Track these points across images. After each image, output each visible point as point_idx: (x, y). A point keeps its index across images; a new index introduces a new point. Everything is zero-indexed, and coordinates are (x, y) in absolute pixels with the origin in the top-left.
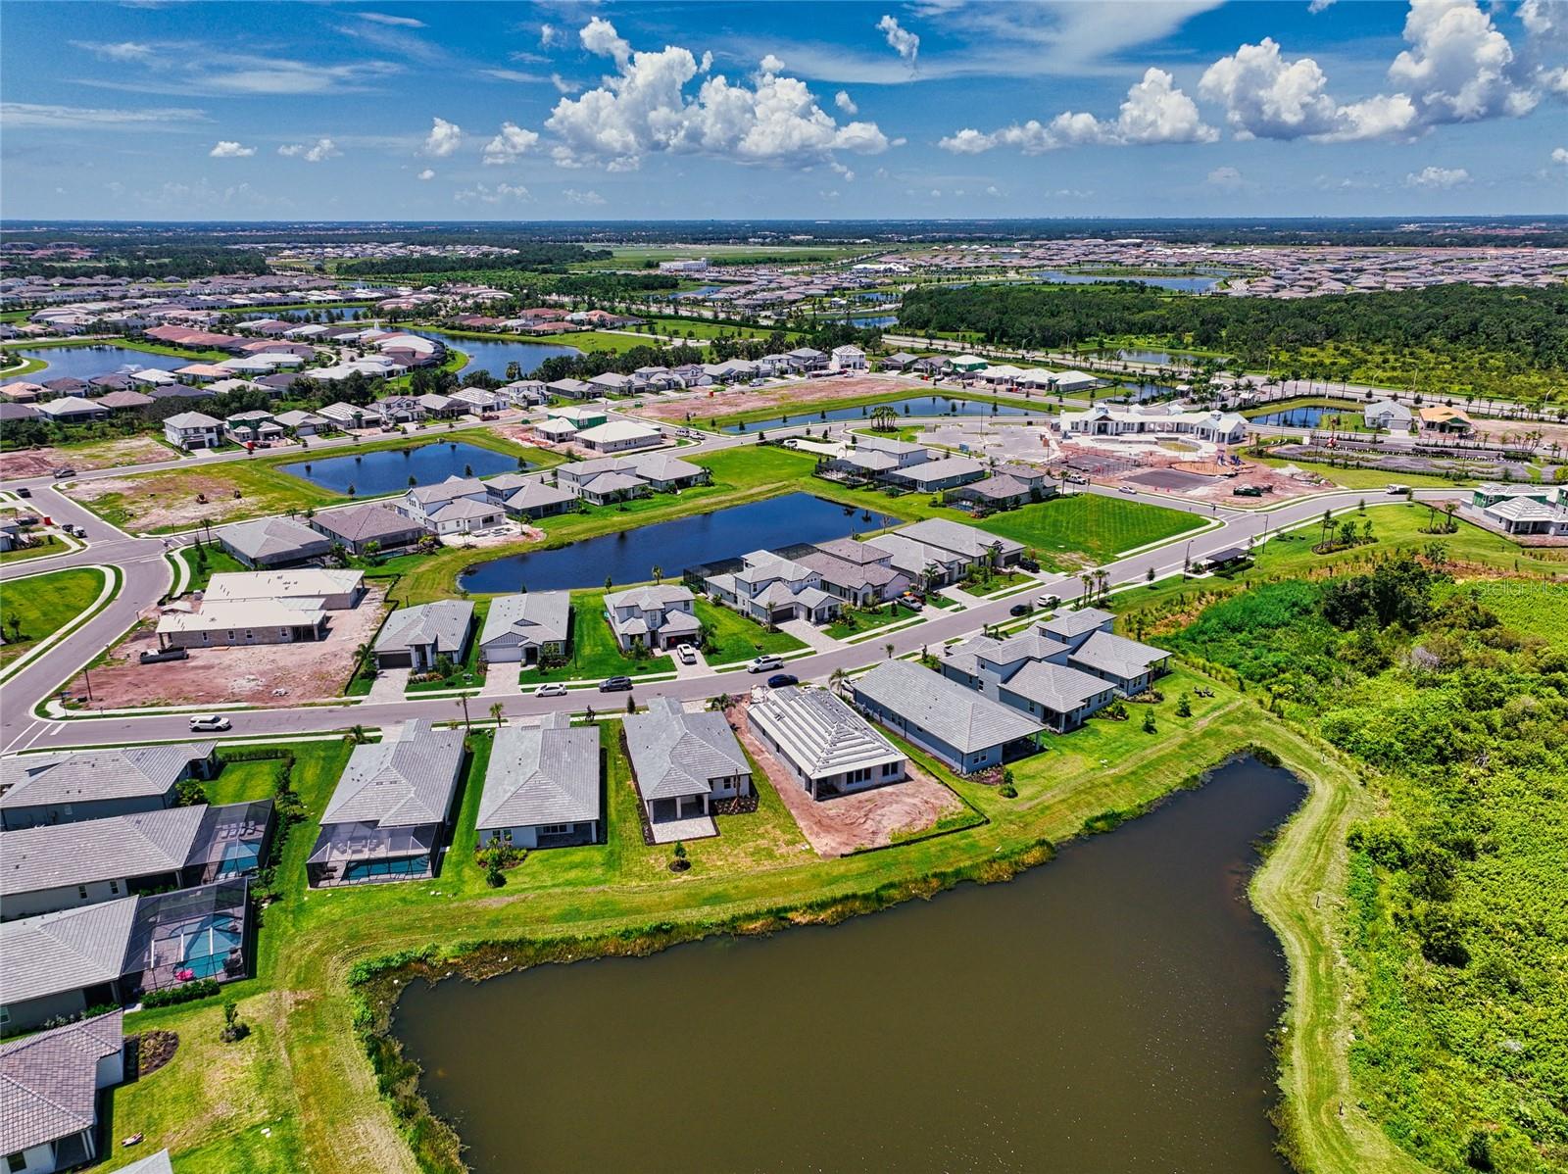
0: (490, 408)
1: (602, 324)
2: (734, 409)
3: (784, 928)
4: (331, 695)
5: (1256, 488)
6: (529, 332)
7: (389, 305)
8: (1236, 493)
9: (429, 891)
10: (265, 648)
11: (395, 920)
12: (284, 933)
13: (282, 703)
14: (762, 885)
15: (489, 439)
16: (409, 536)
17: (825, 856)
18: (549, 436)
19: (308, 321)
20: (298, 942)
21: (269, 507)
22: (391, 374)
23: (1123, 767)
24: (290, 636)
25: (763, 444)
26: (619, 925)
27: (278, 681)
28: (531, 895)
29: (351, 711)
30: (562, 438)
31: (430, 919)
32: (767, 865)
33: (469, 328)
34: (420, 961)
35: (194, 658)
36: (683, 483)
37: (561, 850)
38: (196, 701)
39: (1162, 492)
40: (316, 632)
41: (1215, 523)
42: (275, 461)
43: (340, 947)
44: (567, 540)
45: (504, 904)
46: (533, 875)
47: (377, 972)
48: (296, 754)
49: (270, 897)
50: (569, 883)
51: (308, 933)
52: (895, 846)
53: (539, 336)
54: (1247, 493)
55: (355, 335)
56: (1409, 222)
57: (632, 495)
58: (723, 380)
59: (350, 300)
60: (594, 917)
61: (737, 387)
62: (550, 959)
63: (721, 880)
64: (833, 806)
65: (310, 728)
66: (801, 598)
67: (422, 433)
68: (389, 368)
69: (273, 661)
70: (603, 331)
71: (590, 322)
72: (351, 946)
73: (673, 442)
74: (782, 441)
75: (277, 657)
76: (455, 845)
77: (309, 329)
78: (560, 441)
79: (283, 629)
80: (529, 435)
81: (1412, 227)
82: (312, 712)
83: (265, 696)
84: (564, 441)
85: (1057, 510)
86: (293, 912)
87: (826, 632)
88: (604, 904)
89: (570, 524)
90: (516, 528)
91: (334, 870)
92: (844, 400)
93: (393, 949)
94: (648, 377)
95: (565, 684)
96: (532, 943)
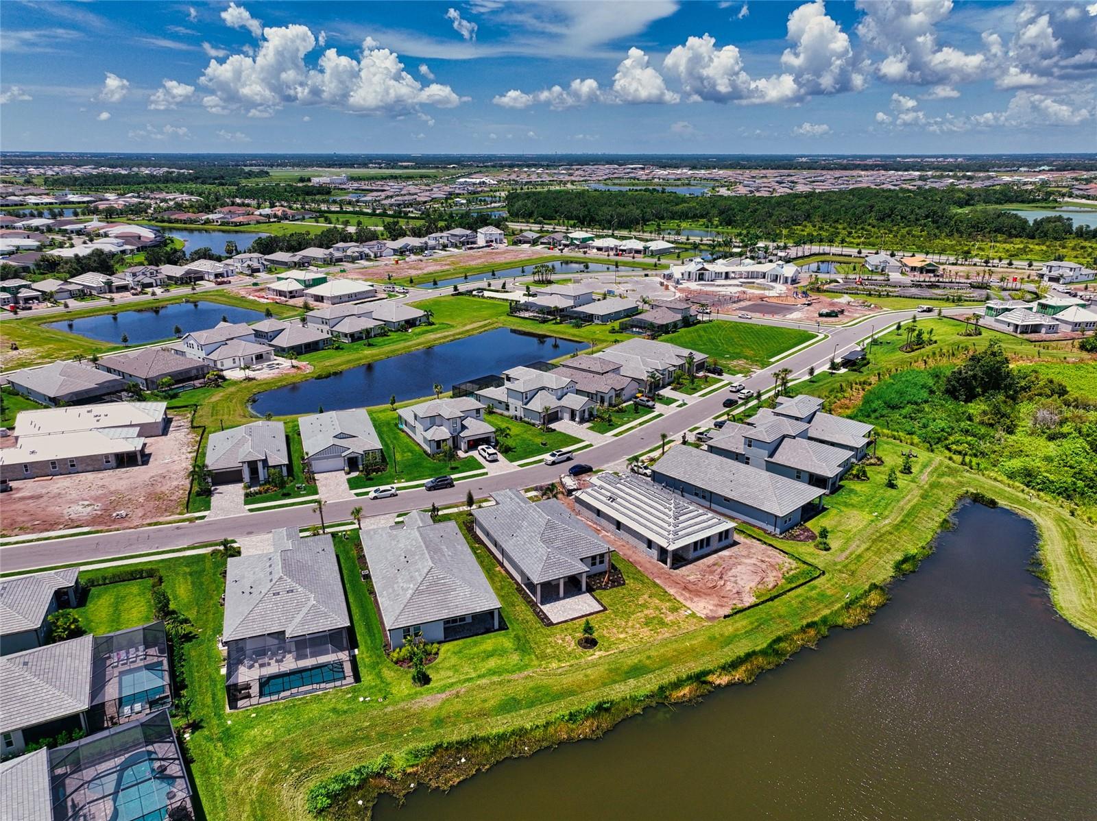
0: (221, 275)
1: (285, 217)
2: (420, 272)
3: (710, 692)
4: (173, 513)
5: (833, 311)
6: (228, 224)
7: (102, 205)
8: (821, 315)
9: (357, 697)
10: (90, 476)
11: (335, 734)
12: (220, 765)
13: (126, 525)
14: (668, 651)
15: (228, 298)
16: (194, 373)
17: (709, 618)
18: (281, 293)
19: (32, 216)
20: (239, 773)
21: (48, 356)
22: (123, 252)
23: (892, 518)
24: (113, 462)
25: (458, 294)
26: (560, 709)
27: (115, 505)
28: (463, 689)
29: (200, 526)
30: (292, 294)
31: (372, 726)
32: (666, 633)
33: (177, 221)
34: (378, 775)
35: (18, 489)
36: (411, 323)
37: (469, 640)
38: (33, 531)
39: (768, 317)
40: (139, 457)
41: (821, 336)
42: (40, 320)
43: (287, 772)
44: (332, 370)
45: (439, 703)
46: (454, 668)
47: (336, 795)
48: (162, 573)
49: (189, 726)
50: (492, 672)
51: (246, 763)
52: (763, 602)
53: (236, 226)
54: (828, 315)
55: (82, 226)
56: (802, 157)
57: (373, 334)
58: (401, 252)
59: (65, 203)
60: (531, 704)
61: (413, 257)
62: (508, 754)
63: (632, 652)
64: (689, 572)
65: (166, 545)
66: (564, 402)
67: (167, 295)
68: (121, 249)
69: (103, 486)
70: (287, 222)
71: (275, 216)
72: (298, 769)
73: (384, 296)
74: (471, 291)
75: (105, 482)
76: (362, 647)
77: (36, 222)
78: (291, 297)
79: (107, 456)
80: (263, 294)
81: (804, 160)
82: (160, 530)
83: (106, 518)
84: (294, 297)
85: (705, 331)
86: (220, 740)
87: (590, 428)
88: (537, 689)
89: (329, 358)
90: (285, 363)
91: (248, 687)
92: (501, 264)
93: (344, 765)
94: (344, 250)
95: (395, 486)
96: (486, 740)
